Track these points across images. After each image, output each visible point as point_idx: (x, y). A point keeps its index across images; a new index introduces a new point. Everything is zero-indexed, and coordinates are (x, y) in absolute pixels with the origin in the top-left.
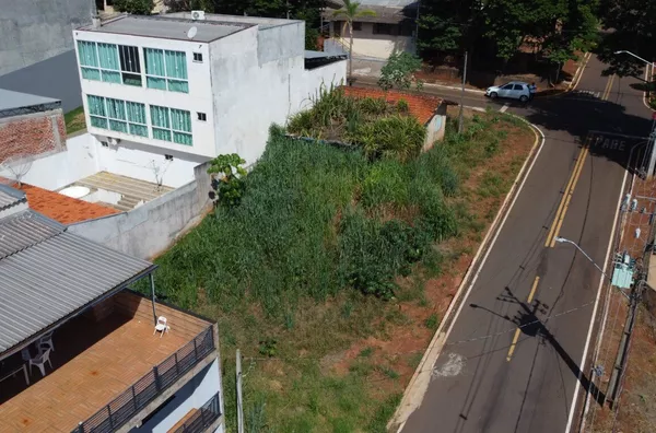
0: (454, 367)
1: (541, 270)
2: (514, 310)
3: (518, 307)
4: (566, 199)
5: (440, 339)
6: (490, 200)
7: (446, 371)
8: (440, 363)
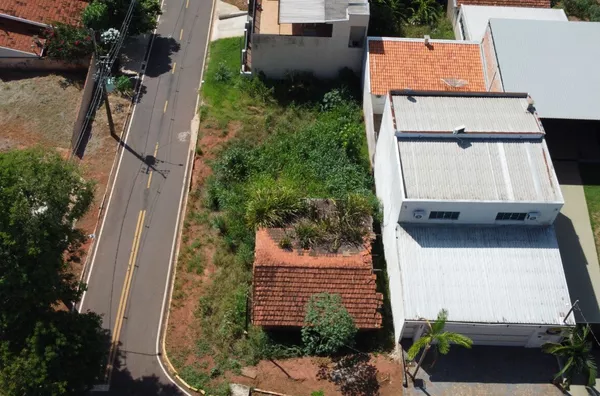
0: (182, 136)
1: (147, 192)
2: (159, 166)
3: (156, 168)
4: (132, 261)
5: (193, 147)
6: (191, 242)
7: (185, 134)
8: (189, 137)
